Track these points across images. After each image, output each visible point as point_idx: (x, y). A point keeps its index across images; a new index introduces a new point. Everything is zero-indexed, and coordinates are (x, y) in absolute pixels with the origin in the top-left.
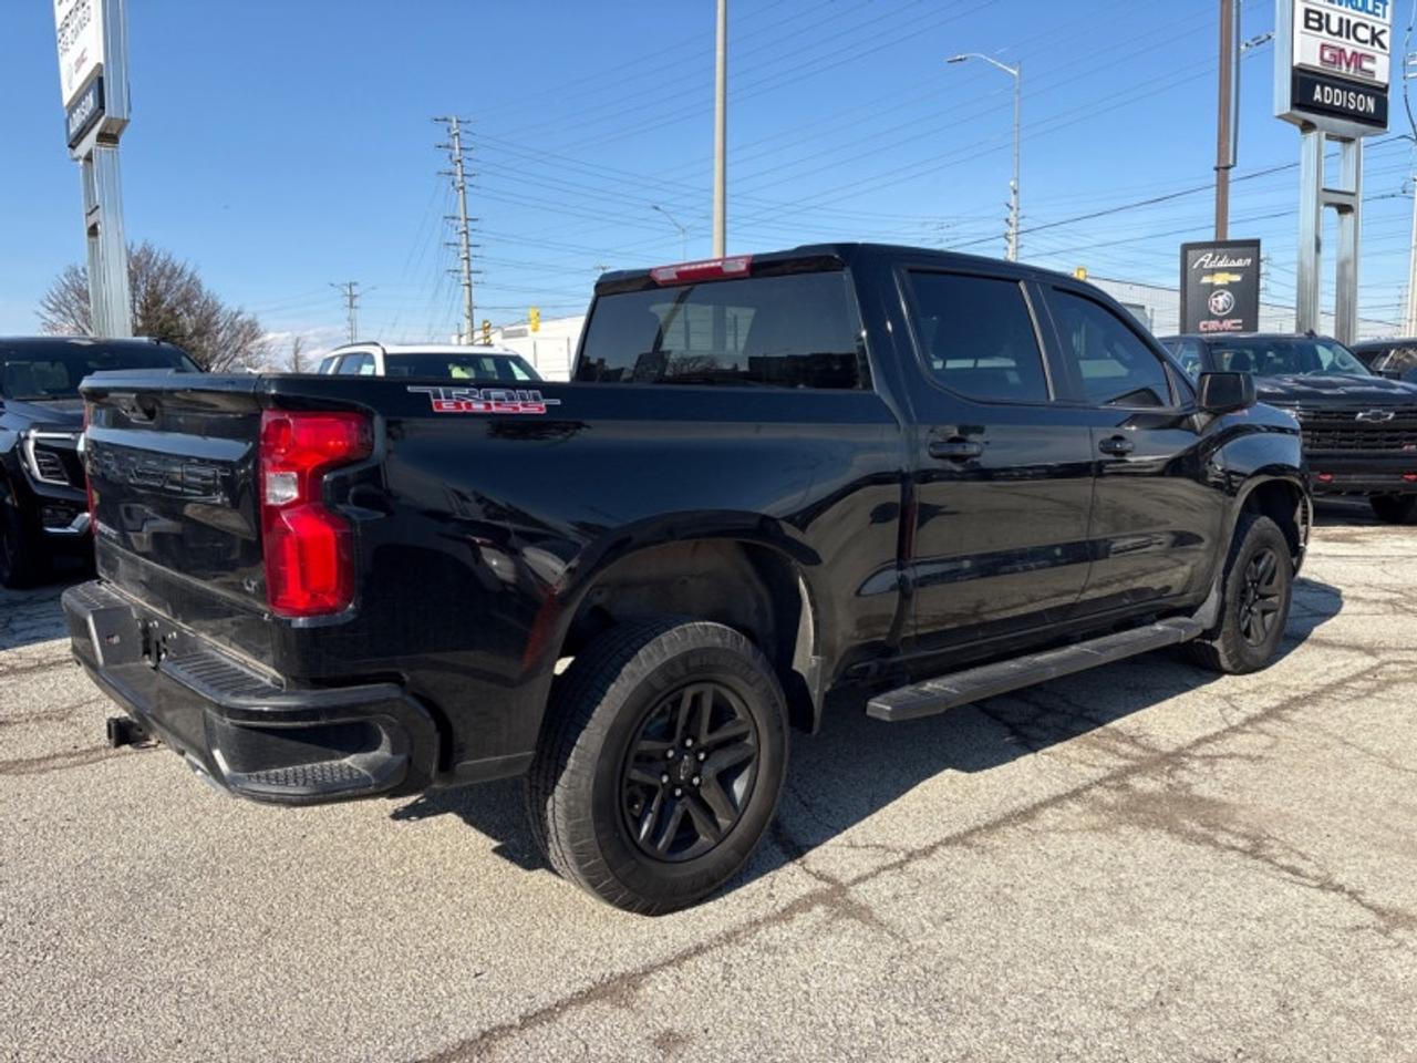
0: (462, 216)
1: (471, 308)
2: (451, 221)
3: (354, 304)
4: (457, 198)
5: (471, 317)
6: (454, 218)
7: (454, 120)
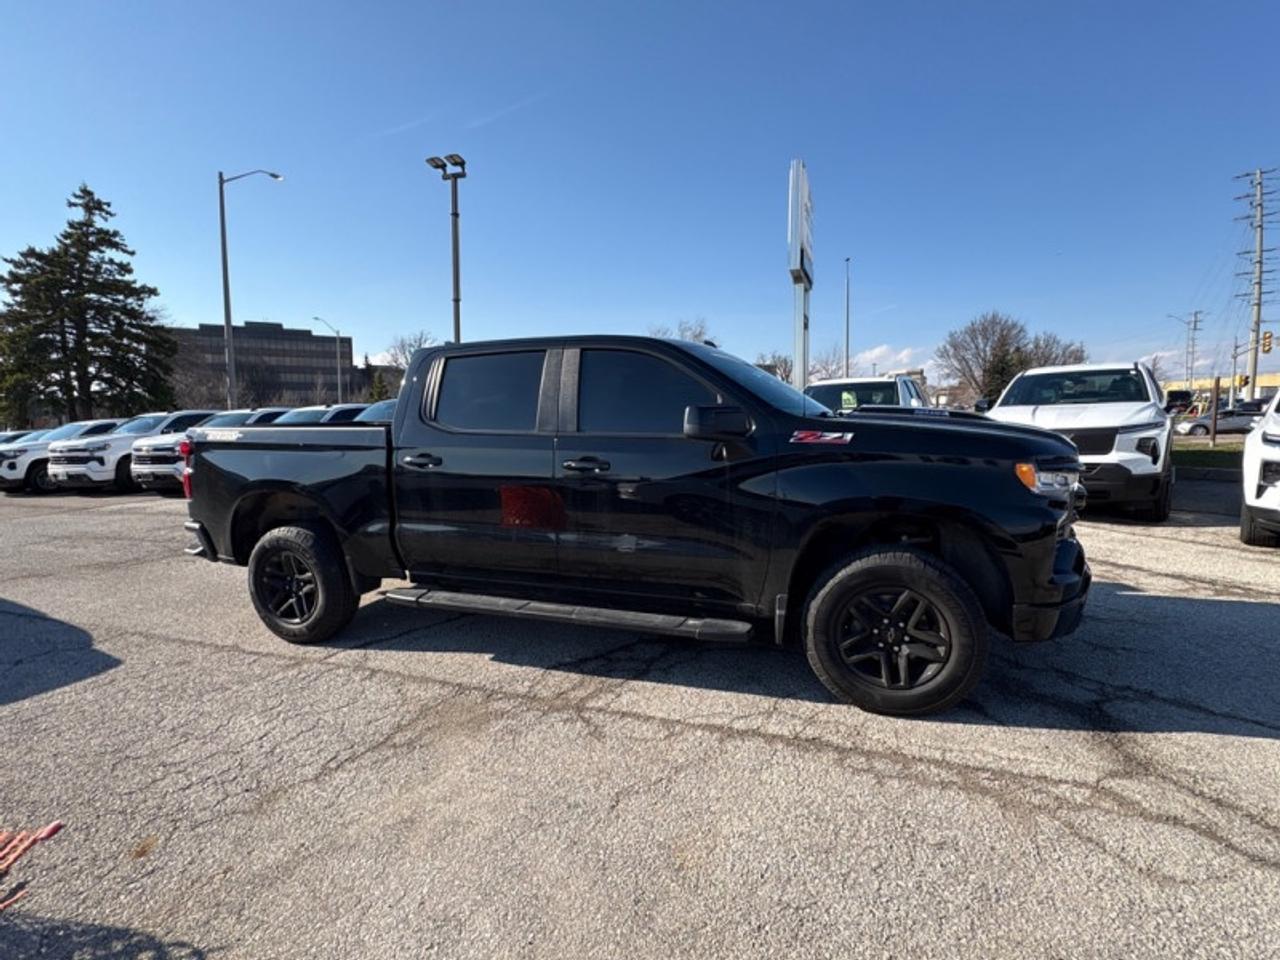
0: (1258, 250)
1: (1258, 323)
2: (1246, 256)
3: (1198, 327)
4: (1254, 236)
5: (1257, 331)
6: (1248, 252)
7: (1258, 172)
